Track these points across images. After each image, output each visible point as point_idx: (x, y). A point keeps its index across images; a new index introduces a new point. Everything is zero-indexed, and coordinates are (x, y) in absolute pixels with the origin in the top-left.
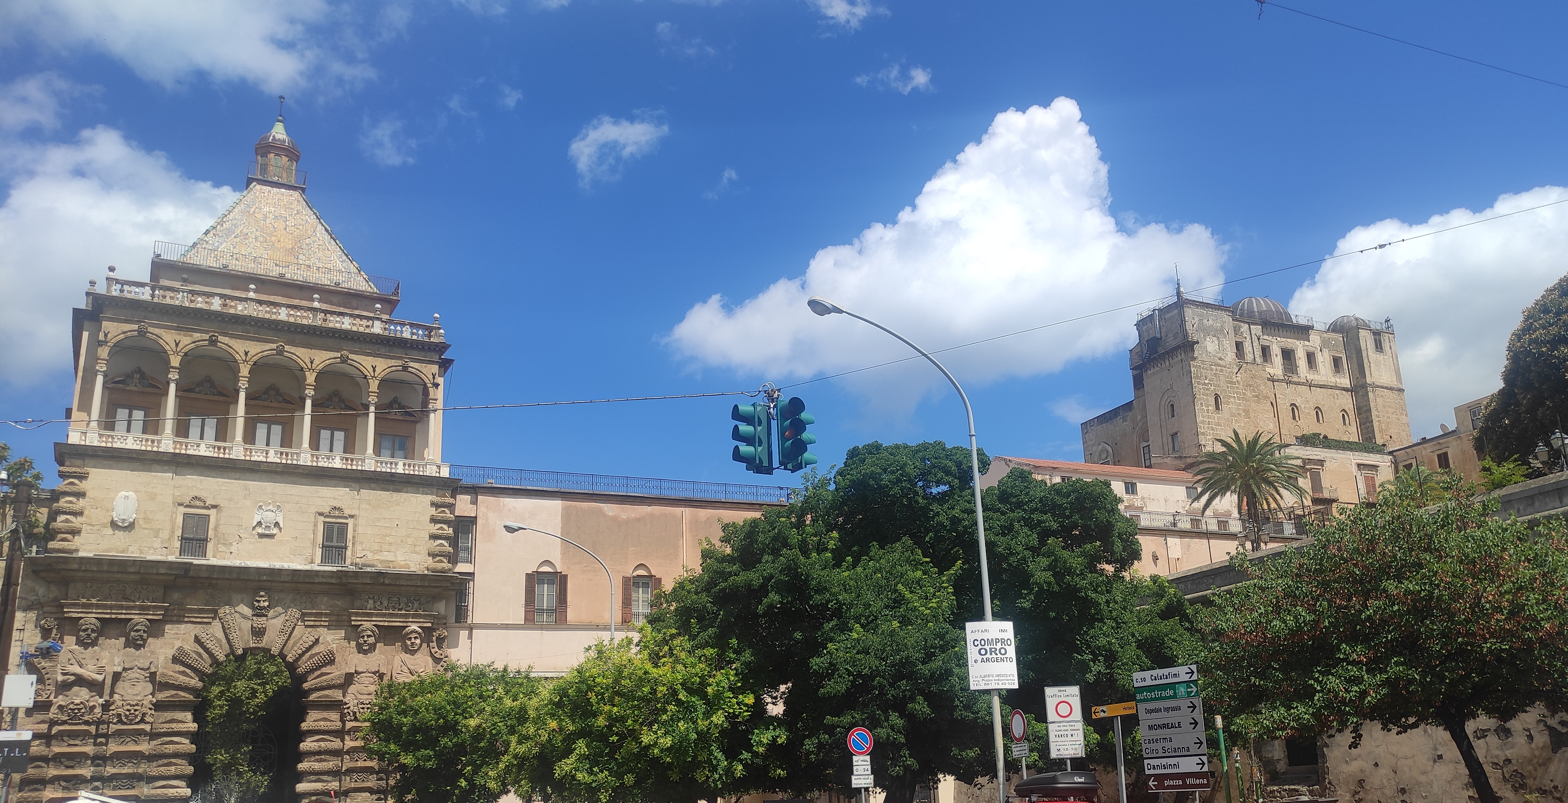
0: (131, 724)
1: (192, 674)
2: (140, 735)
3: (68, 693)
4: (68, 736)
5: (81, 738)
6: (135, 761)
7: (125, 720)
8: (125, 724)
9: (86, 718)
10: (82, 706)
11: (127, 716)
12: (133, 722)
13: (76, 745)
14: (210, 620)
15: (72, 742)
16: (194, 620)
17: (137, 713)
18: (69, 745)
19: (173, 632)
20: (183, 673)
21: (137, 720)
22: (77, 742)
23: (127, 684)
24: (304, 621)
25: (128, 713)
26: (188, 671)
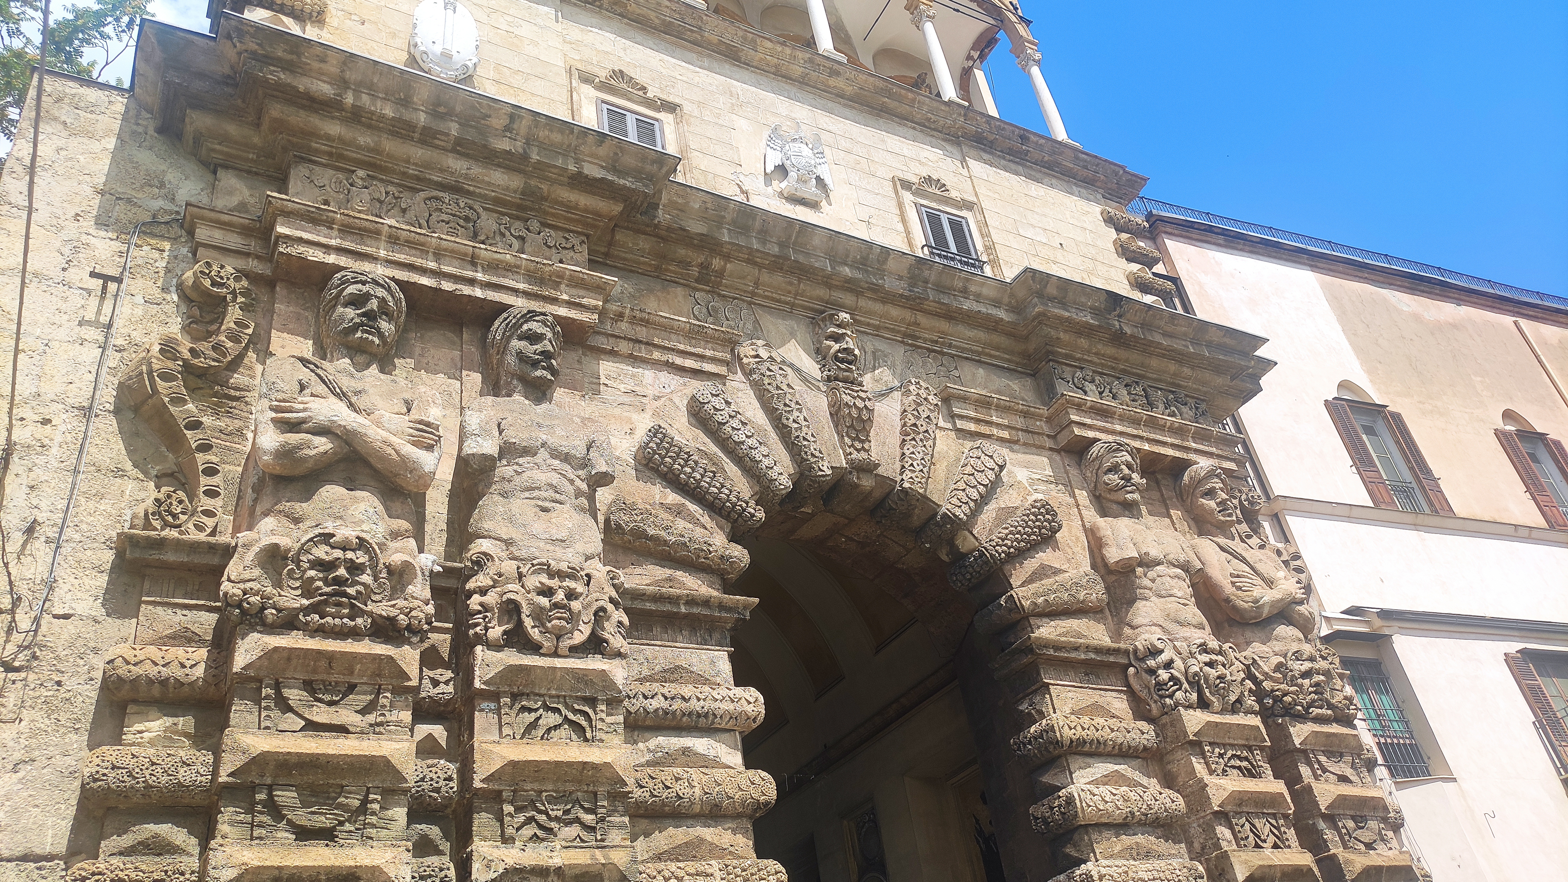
0: (555, 654)
1: (706, 519)
2: (592, 702)
3: (301, 508)
4: (309, 686)
5: (362, 699)
6: (589, 818)
7: (535, 634)
8: (535, 648)
9: (382, 608)
10: (361, 558)
11: (539, 615)
12: (566, 643)
13: (342, 730)
14: (722, 370)
15: (321, 714)
16: (679, 361)
17: (576, 605)
18: (312, 726)
19: (622, 387)
20: (678, 511)
21: (579, 638)
22: (346, 716)
23: (519, 505)
24: (953, 417)
25: (544, 601)
26: (692, 507)
